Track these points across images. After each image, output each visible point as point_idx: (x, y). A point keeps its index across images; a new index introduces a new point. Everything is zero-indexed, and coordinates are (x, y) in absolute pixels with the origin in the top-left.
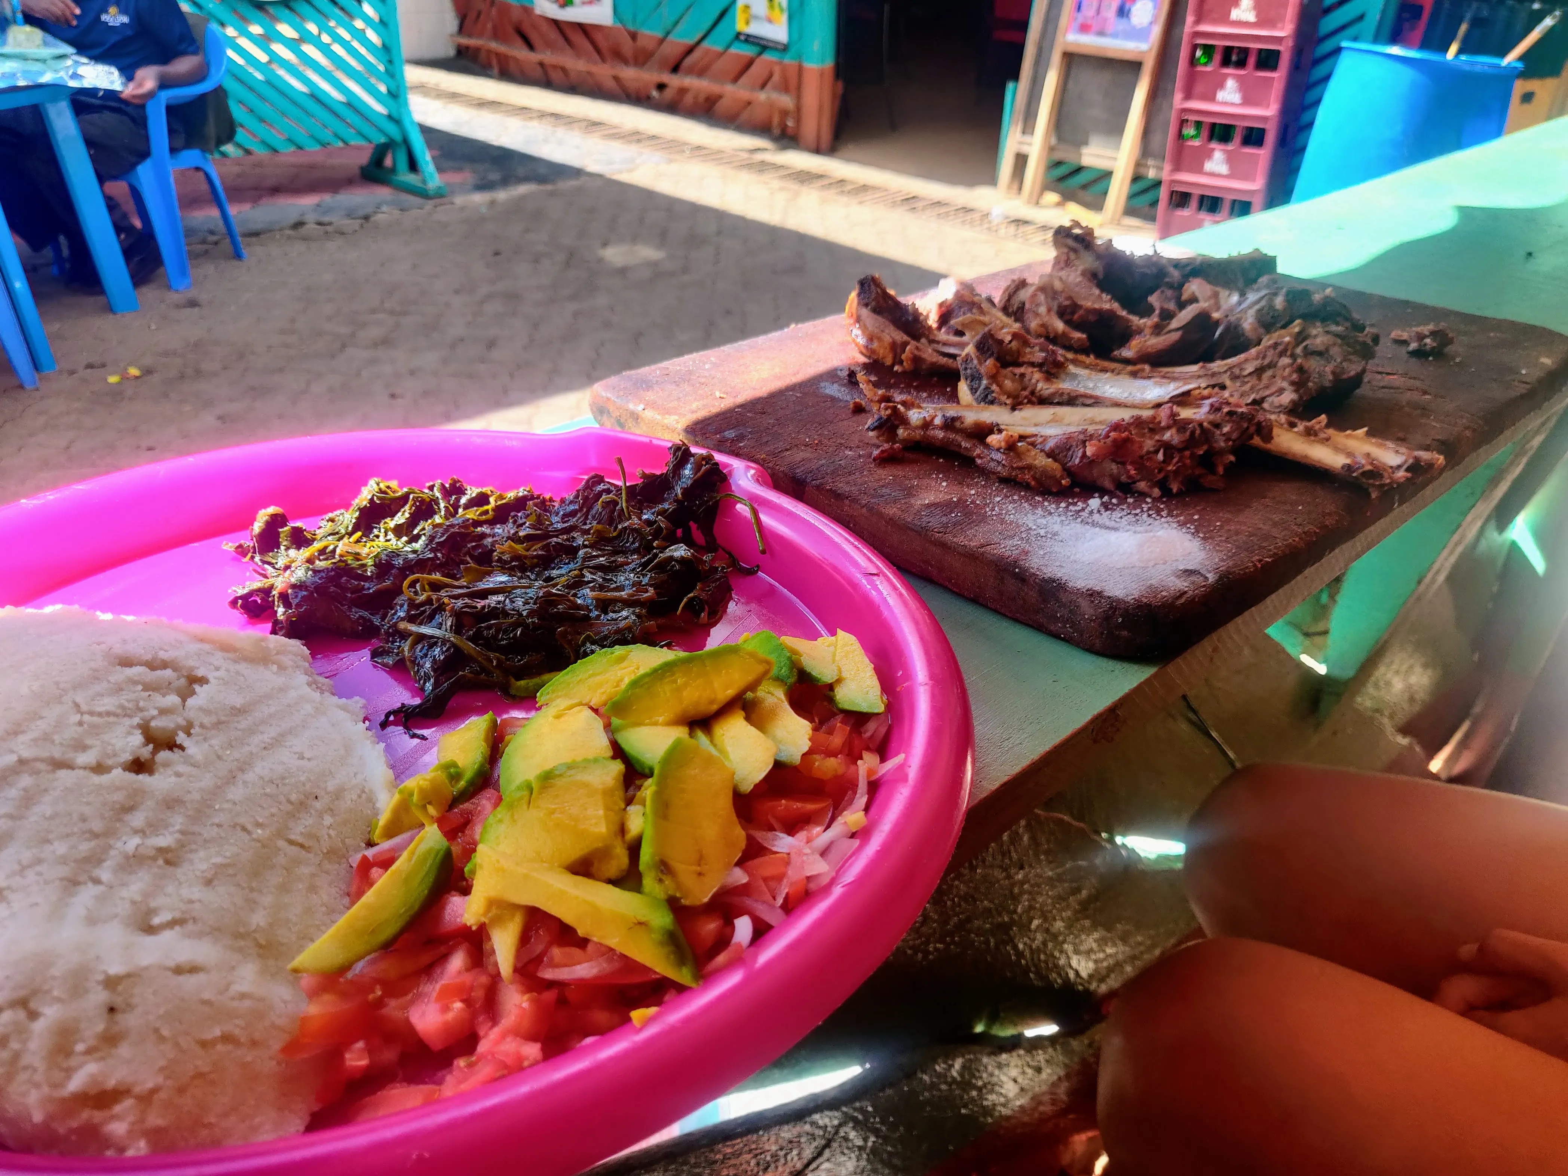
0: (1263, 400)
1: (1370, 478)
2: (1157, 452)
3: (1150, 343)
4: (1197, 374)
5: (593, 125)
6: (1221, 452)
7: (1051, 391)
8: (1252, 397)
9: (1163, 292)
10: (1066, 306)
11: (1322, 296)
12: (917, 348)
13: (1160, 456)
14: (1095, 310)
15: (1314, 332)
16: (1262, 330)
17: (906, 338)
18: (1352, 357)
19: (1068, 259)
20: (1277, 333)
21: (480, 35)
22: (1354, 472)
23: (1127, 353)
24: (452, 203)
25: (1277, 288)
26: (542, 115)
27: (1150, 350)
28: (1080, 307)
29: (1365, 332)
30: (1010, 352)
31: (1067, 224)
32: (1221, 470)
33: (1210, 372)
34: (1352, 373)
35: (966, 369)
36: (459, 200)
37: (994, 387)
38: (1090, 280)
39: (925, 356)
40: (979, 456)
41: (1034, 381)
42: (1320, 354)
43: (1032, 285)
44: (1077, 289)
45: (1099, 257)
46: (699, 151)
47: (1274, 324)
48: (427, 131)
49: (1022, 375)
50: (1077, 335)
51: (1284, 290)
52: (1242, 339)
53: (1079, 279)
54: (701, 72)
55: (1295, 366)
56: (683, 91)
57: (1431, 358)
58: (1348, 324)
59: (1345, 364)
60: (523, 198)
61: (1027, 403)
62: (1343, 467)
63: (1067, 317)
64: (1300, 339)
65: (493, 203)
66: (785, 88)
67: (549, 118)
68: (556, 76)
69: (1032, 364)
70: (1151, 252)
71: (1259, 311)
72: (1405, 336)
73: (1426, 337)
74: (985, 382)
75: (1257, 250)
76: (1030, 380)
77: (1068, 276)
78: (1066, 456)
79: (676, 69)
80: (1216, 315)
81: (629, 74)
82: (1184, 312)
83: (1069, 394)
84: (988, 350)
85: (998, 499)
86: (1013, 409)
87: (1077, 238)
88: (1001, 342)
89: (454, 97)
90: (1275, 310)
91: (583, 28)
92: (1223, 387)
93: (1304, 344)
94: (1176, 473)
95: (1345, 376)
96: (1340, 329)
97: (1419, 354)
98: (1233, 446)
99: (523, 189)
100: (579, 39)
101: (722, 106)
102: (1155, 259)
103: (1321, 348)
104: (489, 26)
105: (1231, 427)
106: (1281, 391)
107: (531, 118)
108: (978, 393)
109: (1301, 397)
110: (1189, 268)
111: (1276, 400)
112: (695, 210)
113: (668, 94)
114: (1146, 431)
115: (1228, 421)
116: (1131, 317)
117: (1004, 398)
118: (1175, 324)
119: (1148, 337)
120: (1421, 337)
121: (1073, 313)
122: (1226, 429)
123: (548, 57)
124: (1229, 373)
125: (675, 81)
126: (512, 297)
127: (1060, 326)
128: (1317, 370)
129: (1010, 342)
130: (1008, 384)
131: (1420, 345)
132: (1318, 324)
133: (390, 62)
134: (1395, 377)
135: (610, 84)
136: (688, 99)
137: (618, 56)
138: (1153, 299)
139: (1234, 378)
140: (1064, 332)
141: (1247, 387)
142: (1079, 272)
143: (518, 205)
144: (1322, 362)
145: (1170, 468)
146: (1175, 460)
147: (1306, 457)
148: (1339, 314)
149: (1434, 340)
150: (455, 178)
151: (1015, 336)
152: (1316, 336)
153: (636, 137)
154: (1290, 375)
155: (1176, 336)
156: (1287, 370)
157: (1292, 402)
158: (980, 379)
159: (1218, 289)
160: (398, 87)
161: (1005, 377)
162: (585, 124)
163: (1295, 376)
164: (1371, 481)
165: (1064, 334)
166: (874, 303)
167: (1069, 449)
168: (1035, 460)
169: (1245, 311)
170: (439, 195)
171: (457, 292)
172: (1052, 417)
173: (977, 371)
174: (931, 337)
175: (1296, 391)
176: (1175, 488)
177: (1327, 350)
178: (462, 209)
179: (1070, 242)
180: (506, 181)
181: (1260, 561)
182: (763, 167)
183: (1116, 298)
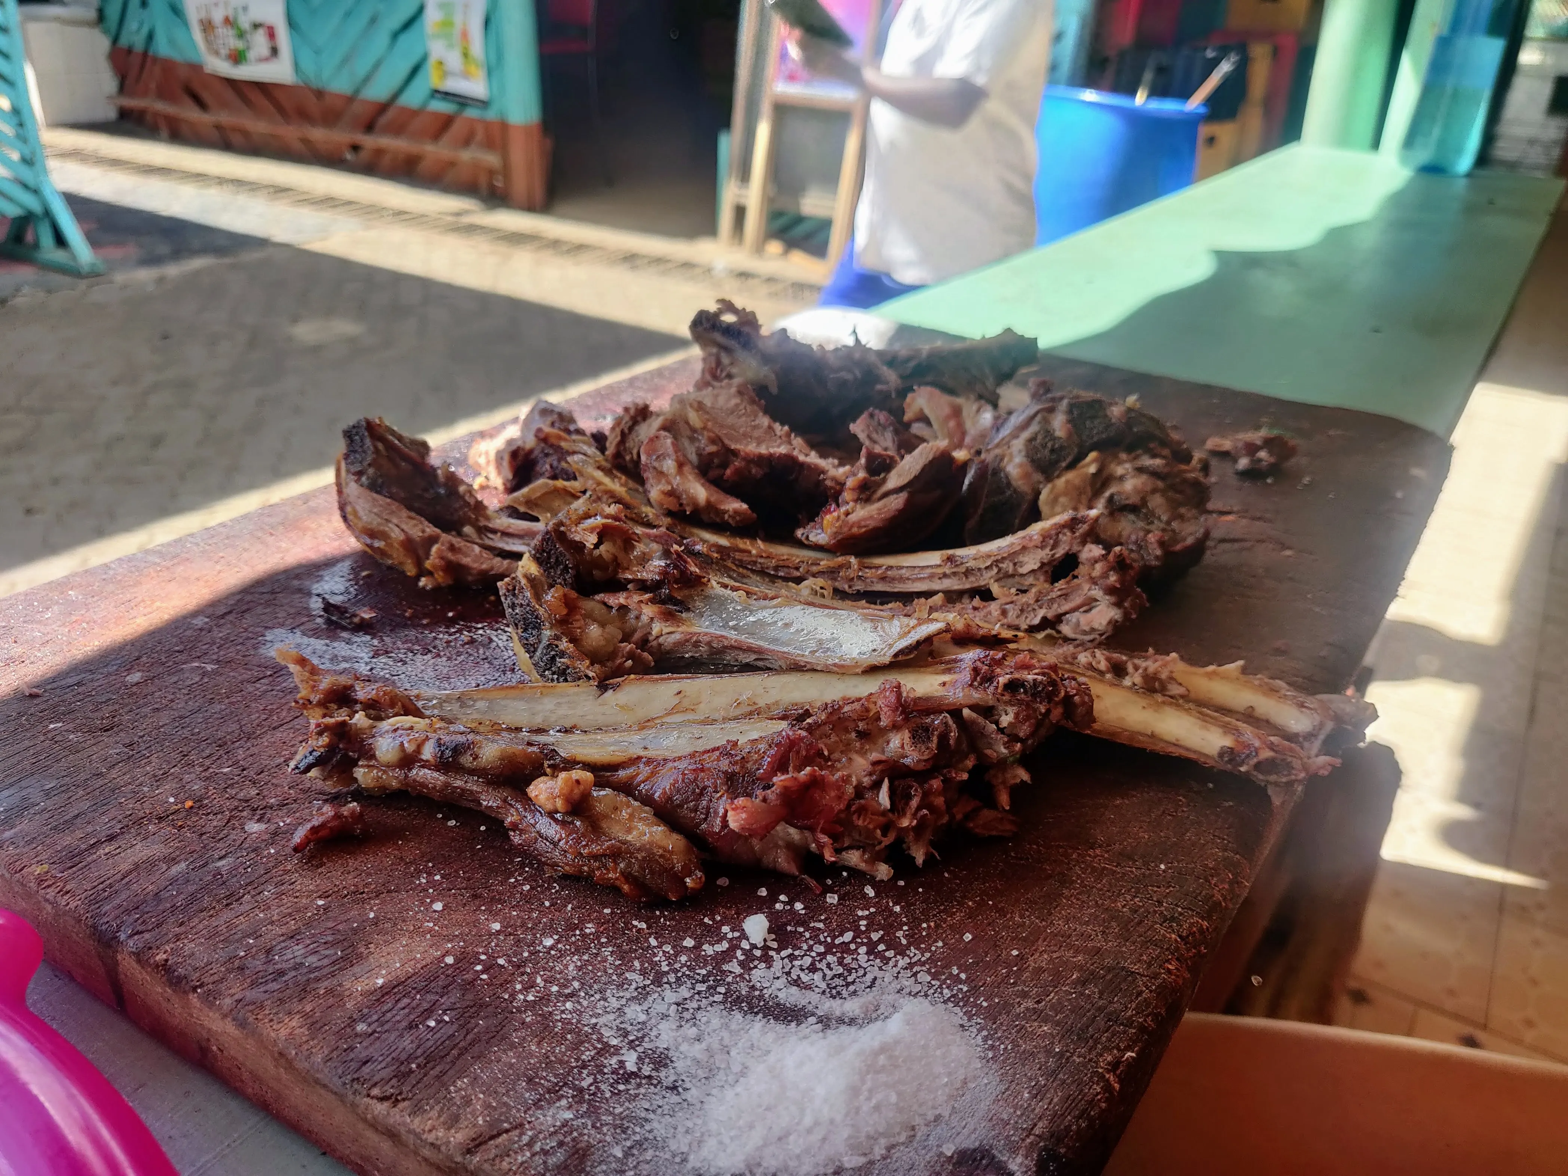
0: (1059, 618)
1: (1269, 773)
2: (876, 786)
3: (853, 518)
4: (940, 571)
5: (279, 191)
6: (1002, 764)
7: (676, 637)
8: (1041, 613)
9: (872, 416)
10: (710, 454)
11: (1123, 409)
12: (452, 548)
13: (884, 798)
14: (761, 457)
15: (1119, 471)
16: (1038, 477)
17: (431, 530)
18: (1183, 510)
19: (719, 363)
20: (1063, 480)
21: (144, 94)
22: (1242, 763)
23: (819, 535)
24: (111, 282)
25: (1053, 400)
26: (221, 181)
27: (855, 530)
28: (735, 453)
29: (1194, 462)
30: (599, 563)
31: (712, 307)
32: (1004, 799)
33: (962, 569)
34: (1190, 541)
35: (513, 606)
36: (120, 277)
37: (564, 644)
38: (752, 402)
39: (466, 561)
40: (515, 827)
41: (645, 618)
42: (1133, 509)
43: (658, 415)
44: (731, 420)
45: (766, 359)
46: (400, 215)
47: (1057, 462)
48: (74, 201)
49: (623, 609)
50: (734, 505)
51: (1065, 402)
52: (1008, 493)
53: (735, 401)
54: (398, 129)
55: (1111, 557)
56: (379, 152)
57: (1269, 481)
58: (1166, 452)
59: (1175, 525)
60: (197, 273)
61: (630, 672)
62: (1221, 755)
63: (713, 473)
64: (1098, 485)
65: (161, 280)
66: (489, 144)
67: (231, 186)
68: (236, 139)
69: (643, 586)
70: (850, 342)
71: (1031, 440)
72: (1227, 444)
73: (1258, 448)
74: (547, 633)
75: (1008, 331)
76: (638, 618)
77: (716, 396)
78: (695, 810)
79: (369, 127)
80: (960, 455)
81: (318, 134)
82: (908, 458)
83: (709, 644)
84: (558, 563)
85: (548, 942)
86: (603, 687)
87: (728, 330)
88: (579, 547)
89: (116, 163)
90: (1055, 439)
91: (262, 87)
92: (986, 595)
93: (1107, 494)
94: (918, 830)
95: (1178, 547)
96: (1157, 463)
97: (1253, 474)
98: (1023, 751)
99: (198, 263)
100: (257, 97)
101: (424, 166)
102: (857, 356)
103: (1134, 500)
104: (153, 86)
105: (1017, 715)
106: (1089, 604)
107: (210, 186)
108: (538, 653)
109: (1126, 615)
110: (912, 364)
111: (1084, 620)
112: (397, 279)
113: (364, 155)
114: (853, 735)
115: (1009, 703)
116: (822, 463)
117: (583, 665)
118: (894, 480)
119: (851, 504)
120: (1251, 449)
121: (724, 465)
122: (1006, 720)
123: (225, 118)
124: (995, 570)
125: (370, 142)
126: (185, 385)
127: (700, 492)
128: (1133, 537)
129: (597, 546)
130: (594, 632)
131: (1252, 461)
132: (1123, 456)
133: (21, 125)
134: (1230, 518)
135: (298, 146)
136: (386, 160)
137: (303, 115)
138: (858, 428)
139: (1004, 577)
140: (709, 503)
141: (1029, 598)
142: (733, 390)
143: (192, 281)
144: (1141, 524)
145: (905, 823)
146: (914, 803)
147: (1153, 736)
148: (1151, 437)
149: (1271, 453)
150: (116, 253)
151: (604, 534)
152: (1121, 478)
153: (329, 202)
154: (1105, 575)
155: (896, 502)
156: (1099, 567)
157: (1112, 623)
158: (538, 627)
159: (960, 401)
160: (33, 153)
161: (590, 617)
162: (272, 190)
163: (1113, 578)
164: (1273, 778)
165: (710, 506)
166: (371, 471)
167: (701, 794)
168: (629, 831)
169: (1006, 443)
170: (94, 275)
171: (115, 383)
172: (676, 700)
173: (533, 611)
174: (483, 523)
175: (1118, 604)
176: (919, 857)
177: (1144, 501)
178: (124, 287)
179: (718, 337)
180: (178, 253)
181: (1114, 1066)
182: (471, 230)
183: (797, 428)
